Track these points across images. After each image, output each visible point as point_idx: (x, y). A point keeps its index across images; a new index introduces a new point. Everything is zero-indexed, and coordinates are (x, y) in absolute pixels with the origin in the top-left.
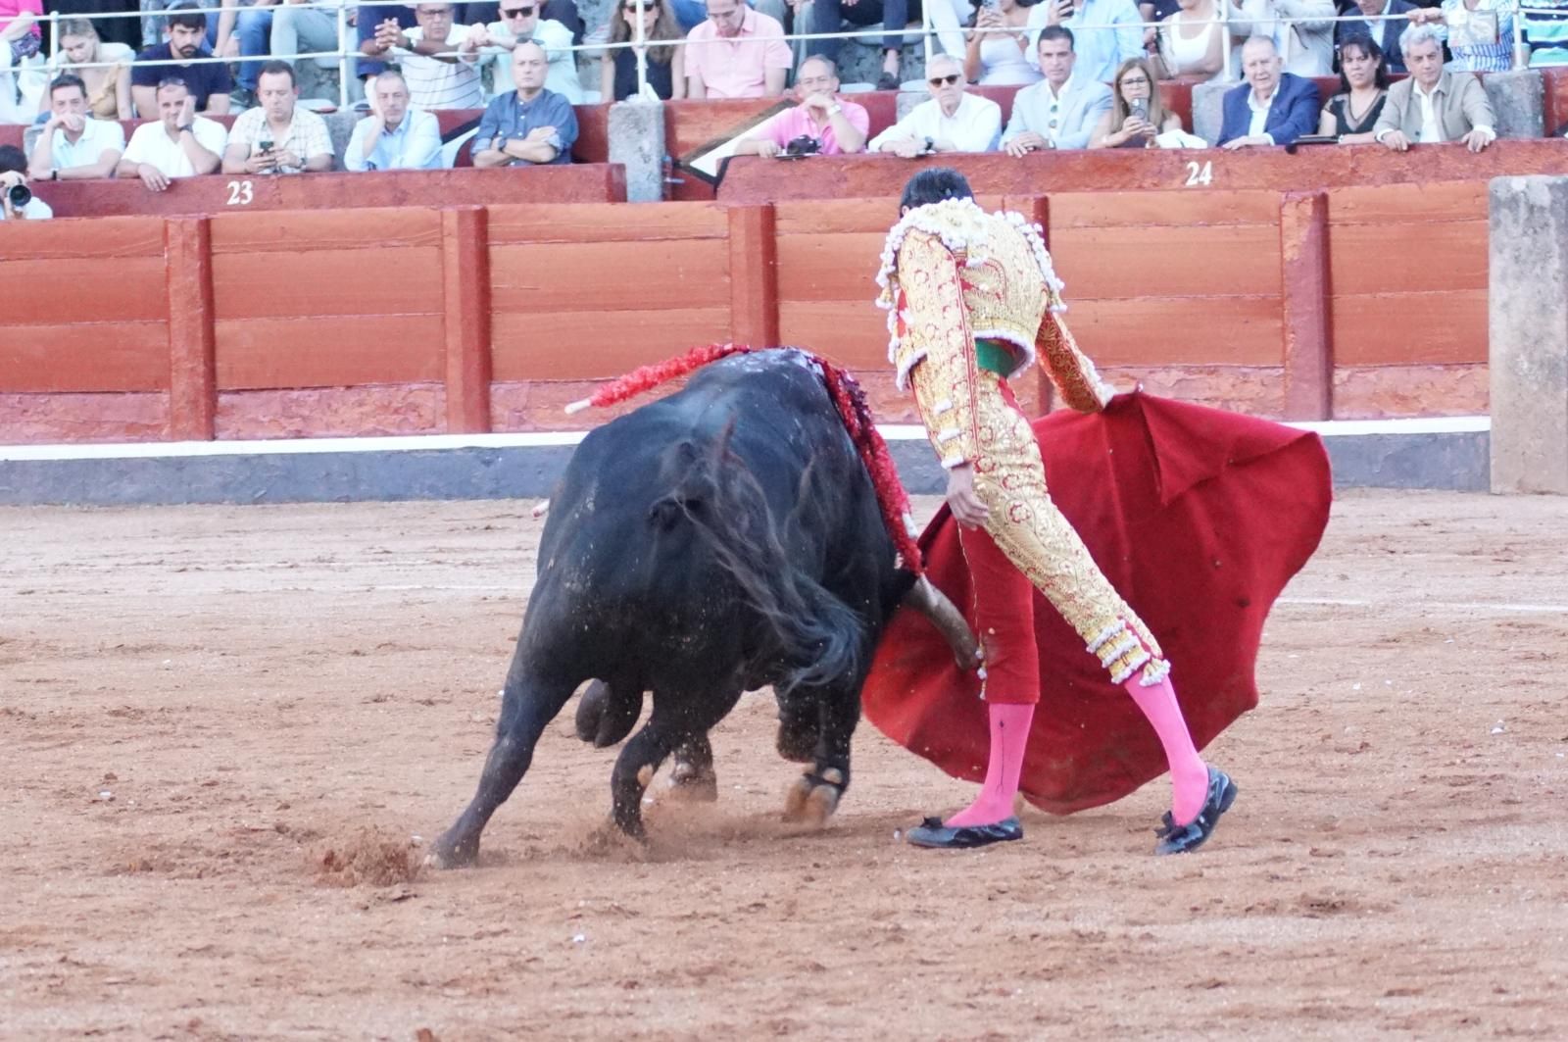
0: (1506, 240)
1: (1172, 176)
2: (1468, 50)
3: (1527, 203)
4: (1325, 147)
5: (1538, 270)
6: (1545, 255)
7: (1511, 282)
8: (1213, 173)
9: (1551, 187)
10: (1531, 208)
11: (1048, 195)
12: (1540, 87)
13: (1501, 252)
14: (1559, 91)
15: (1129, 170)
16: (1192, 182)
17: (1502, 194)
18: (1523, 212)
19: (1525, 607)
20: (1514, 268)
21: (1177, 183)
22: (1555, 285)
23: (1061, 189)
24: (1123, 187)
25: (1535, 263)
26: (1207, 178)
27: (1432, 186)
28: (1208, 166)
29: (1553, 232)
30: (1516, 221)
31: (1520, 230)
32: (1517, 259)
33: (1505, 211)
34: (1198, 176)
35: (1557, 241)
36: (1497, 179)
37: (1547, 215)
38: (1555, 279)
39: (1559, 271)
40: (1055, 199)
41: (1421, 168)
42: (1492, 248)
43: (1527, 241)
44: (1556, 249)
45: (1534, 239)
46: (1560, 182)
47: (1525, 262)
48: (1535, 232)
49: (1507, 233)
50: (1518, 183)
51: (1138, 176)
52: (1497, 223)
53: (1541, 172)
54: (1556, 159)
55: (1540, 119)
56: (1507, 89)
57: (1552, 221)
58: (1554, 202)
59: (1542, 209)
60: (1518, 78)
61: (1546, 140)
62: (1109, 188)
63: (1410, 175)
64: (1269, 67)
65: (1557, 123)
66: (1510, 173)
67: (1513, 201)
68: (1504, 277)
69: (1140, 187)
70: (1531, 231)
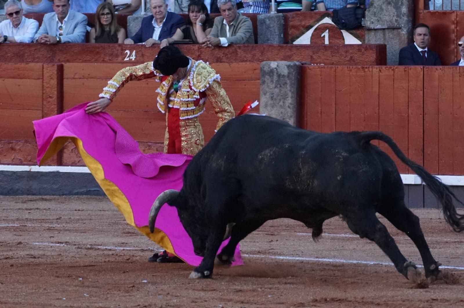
0: (267, 89)
1: (117, 56)
2: (251, 3)
3: (277, 73)
4: (186, 46)
5: (281, 103)
6: (285, 97)
7: (269, 108)
8: (136, 56)
9: (288, 67)
10: (279, 76)
11: (63, 63)
12: (282, 21)
13: (265, 94)
14: (291, 23)
15: (98, 53)
16: (126, 59)
17: (266, 69)
18: (275, 78)
19: (285, 258)
20: (270, 102)
21: (120, 59)
22: (289, 110)
23: (68, 61)
24: (96, 61)
25: (280, 100)
26: (133, 58)
27: (234, 65)
28: (134, 53)
29: (288, 86)
30: (272, 81)
31: (274, 86)
32: (272, 98)
33: (267, 77)
34: (129, 56)
35: (290, 91)
36: (265, 62)
37: (286, 79)
38: (289, 107)
39: (291, 104)
40: (66, 65)
41: (229, 56)
42: (261, 93)
43: (277, 90)
44: (290, 94)
45: (280, 90)
46: (292, 64)
47: (275, 99)
48: (281, 86)
49: (268, 86)
50: (273, 65)
51: (102, 56)
52: (264, 82)
53: (282, 60)
54: (289, 54)
55: (282, 36)
56: (268, 22)
57: (288, 82)
58: (289, 73)
59: (284, 76)
60: (273, 17)
61: (285, 45)
62: (89, 61)
63: (224, 59)
64: (162, 9)
65: (290, 38)
66: (268, 59)
67: (271, 72)
68: (266, 106)
69: (103, 61)
70: (279, 86)
